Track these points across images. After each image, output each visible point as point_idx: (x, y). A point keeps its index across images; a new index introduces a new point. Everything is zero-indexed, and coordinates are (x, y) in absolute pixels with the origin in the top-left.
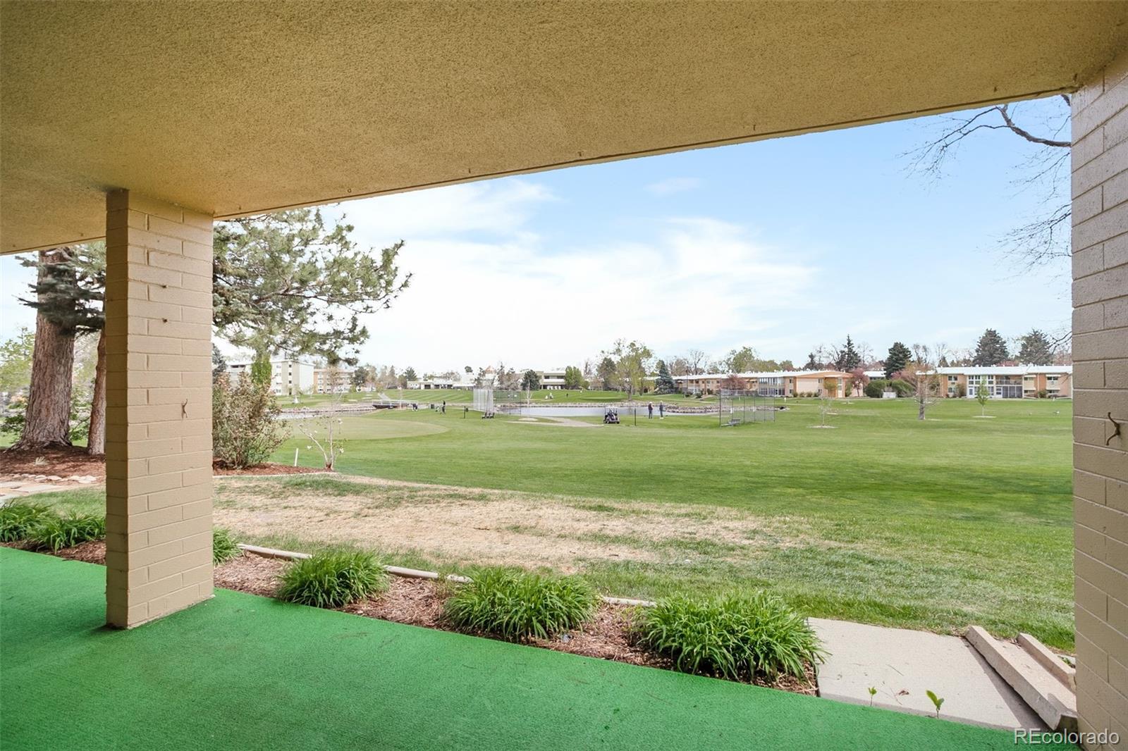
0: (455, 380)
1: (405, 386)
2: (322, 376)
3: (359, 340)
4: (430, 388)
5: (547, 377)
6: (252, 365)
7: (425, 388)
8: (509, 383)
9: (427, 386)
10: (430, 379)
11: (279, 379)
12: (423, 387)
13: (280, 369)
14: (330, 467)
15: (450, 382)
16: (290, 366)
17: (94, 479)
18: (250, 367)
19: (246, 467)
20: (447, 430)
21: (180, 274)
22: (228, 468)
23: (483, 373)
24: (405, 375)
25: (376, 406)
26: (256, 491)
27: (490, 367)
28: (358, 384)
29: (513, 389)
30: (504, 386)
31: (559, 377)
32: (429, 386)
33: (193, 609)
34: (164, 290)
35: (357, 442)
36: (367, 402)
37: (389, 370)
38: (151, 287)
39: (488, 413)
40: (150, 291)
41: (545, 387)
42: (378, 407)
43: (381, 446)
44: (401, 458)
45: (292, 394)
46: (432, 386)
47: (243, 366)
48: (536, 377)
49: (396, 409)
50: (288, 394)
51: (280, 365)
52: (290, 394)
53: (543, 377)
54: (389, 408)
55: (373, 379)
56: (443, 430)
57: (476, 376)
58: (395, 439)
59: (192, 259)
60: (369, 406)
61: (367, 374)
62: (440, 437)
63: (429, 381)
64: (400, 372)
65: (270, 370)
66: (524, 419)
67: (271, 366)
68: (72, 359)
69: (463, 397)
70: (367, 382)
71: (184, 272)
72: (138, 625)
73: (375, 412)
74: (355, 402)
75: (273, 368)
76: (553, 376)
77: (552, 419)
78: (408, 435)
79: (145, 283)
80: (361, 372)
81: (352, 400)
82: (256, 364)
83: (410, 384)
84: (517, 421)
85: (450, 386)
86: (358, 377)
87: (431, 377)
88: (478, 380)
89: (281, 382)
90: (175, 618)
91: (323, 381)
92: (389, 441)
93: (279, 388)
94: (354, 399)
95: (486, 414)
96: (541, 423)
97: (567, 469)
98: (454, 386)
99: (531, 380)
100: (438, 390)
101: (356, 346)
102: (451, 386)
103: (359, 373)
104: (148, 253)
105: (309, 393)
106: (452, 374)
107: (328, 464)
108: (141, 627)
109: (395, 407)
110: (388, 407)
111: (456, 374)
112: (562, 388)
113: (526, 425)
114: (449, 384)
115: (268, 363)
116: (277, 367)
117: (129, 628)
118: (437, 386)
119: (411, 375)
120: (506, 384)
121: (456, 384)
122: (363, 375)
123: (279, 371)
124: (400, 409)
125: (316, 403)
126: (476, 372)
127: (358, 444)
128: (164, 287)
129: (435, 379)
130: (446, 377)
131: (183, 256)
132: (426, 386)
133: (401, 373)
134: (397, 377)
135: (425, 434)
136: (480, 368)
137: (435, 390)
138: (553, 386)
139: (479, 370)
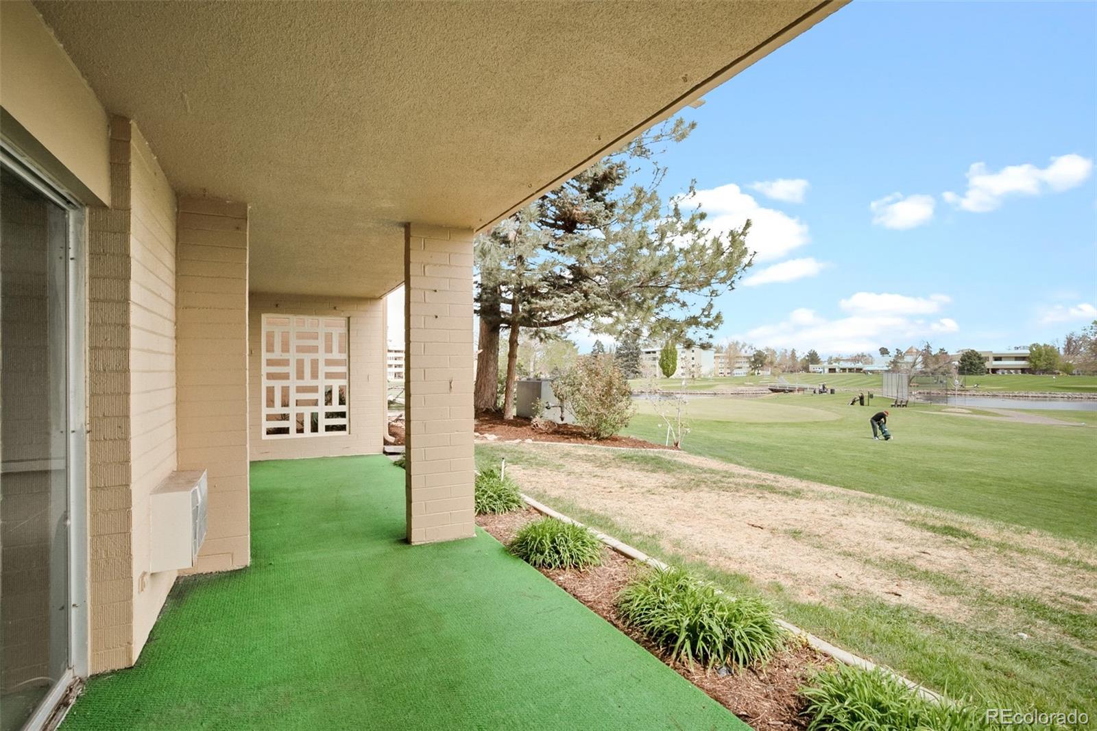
0: (866, 363)
1: (806, 369)
2: (723, 360)
3: (713, 325)
4: (835, 372)
5: (997, 359)
6: (661, 351)
7: (830, 372)
8: (936, 367)
9: (832, 370)
10: (835, 362)
11: (684, 364)
12: (827, 370)
14: (677, 445)
15: (859, 365)
16: (694, 351)
17: (496, 437)
18: (660, 353)
19: (600, 439)
20: (839, 417)
21: (448, 280)
22: (585, 438)
23: (900, 355)
24: (807, 358)
25: (772, 390)
26: (588, 459)
27: (910, 348)
28: (756, 368)
29: (943, 374)
30: (928, 370)
31: (1019, 359)
32: (835, 369)
33: (457, 542)
34: (436, 293)
35: (737, 424)
36: (763, 386)
37: (789, 353)
38: (427, 293)
39: (899, 400)
40: (426, 295)
41: (994, 371)
42: (774, 391)
43: (758, 429)
44: (774, 444)
45: (695, 377)
46: (837, 370)
47: (654, 352)
48: (980, 358)
49: (791, 393)
50: (691, 377)
51: (685, 350)
52: (693, 376)
53: (991, 359)
54: (785, 392)
55: (771, 363)
56: (832, 417)
57: (892, 359)
58: (776, 424)
59: (457, 266)
60: (766, 389)
61: (765, 358)
62: (827, 424)
63: (834, 364)
64: (801, 354)
65: (677, 355)
66: (949, 410)
67: (676, 352)
68: (498, 349)
69: (873, 382)
70: (765, 366)
71: (451, 278)
72: (419, 543)
73: (770, 395)
74: (751, 385)
76: (1008, 358)
77: (995, 411)
78: (793, 421)
79: (422, 289)
80: (760, 356)
81: (749, 384)
82: (664, 350)
83: (811, 367)
84: (940, 411)
85: (859, 370)
86: (756, 360)
87: (837, 360)
88: (894, 363)
89: (686, 366)
90: (441, 545)
91: (723, 365)
92: (769, 425)
93: (685, 372)
94: (750, 382)
95: (896, 402)
96: (975, 416)
97: (988, 477)
98: (864, 369)
99: (971, 364)
100: (844, 374)
101: (710, 331)
102: (861, 369)
103: (757, 357)
104: (424, 267)
105: (709, 376)
106: (863, 356)
107: (676, 442)
108: (420, 545)
109: (791, 391)
110: (783, 391)
111: (868, 356)
112: (1022, 373)
113: (950, 418)
114: (857, 367)
115: (674, 349)
116: (683, 352)
117: (413, 544)
118: (844, 370)
119: (813, 358)
120: (932, 367)
121: (867, 368)
122: (762, 359)
123: (685, 356)
124: (796, 393)
125: (715, 385)
126: (893, 353)
127: (737, 426)
128: (436, 291)
129: (841, 362)
130: (856, 359)
131: (450, 266)
132: (830, 369)
133: (803, 357)
134: (799, 360)
135: (810, 420)
136: (897, 349)
137: (840, 374)
138: (1008, 369)
139: (896, 351)
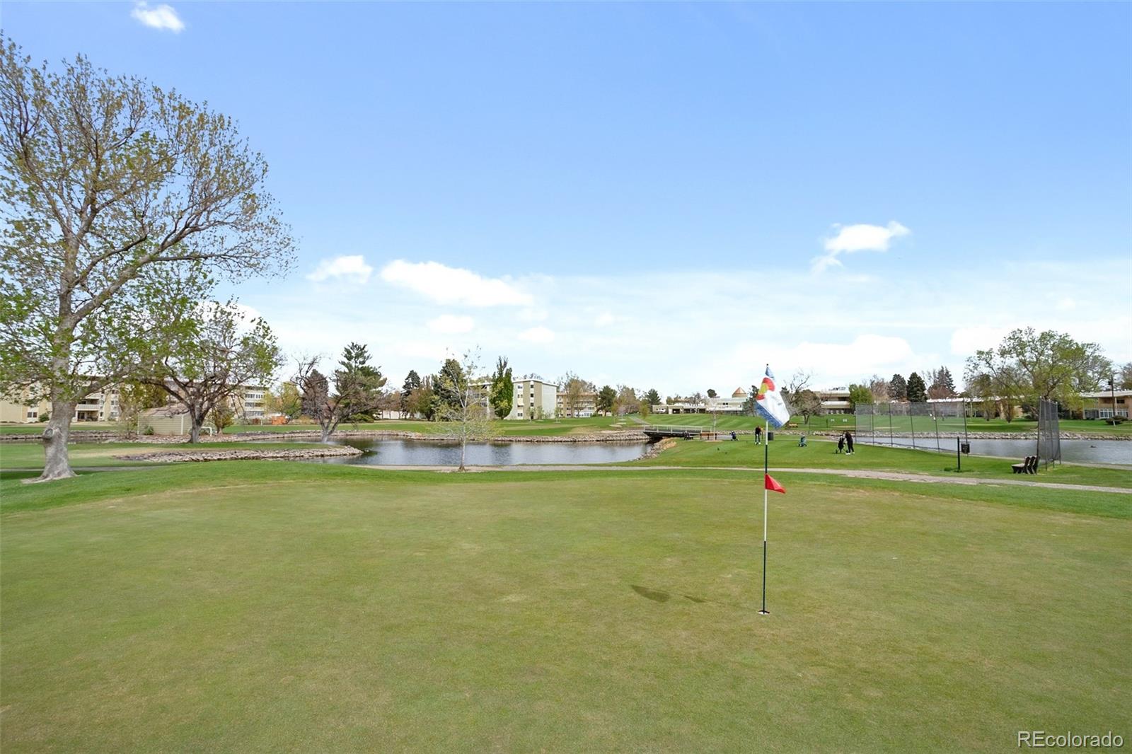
0: (704, 404)
2: (563, 400)
4: (679, 413)
7: (673, 413)
9: (677, 411)
11: (520, 402)
12: (669, 411)
13: (522, 390)
16: (532, 386)
24: (647, 398)
25: (649, 434)
27: (739, 389)
28: (602, 408)
31: (842, 399)
36: (636, 429)
45: (535, 418)
46: (681, 410)
50: (530, 418)
51: (521, 385)
52: (532, 418)
60: (641, 434)
61: (613, 396)
63: (675, 405)
65: (512, 390)
67: (512, 386)
74: (619, 429)
75: (514, 387)
82: (497, 382)
83: (657, 408)
85: (701, 411)
86: (603, 400)
87: (676, 401)
89: (523, 404)
93: (521, 411)
98: (707, 410)
100: (689, 415)
102: (703, 410)
105: (552, 418)
106: (697, 397)
111: (701, 398)
112: (845, 413)
114: (699, 408)
116: (519, 387)
118: (687, 411)
119: (653, 398)
121: (710, 409)
122: (609, 396)
123: (520, 392)
125: (570, 429)
129: (682, 403)
130: (694, 400)
132: (674, 410)
133: (643, 396)
134: (641, 400)
136: (753, 386)
137: (684, 415)
138: (834, 410)
139: (752, 389)
